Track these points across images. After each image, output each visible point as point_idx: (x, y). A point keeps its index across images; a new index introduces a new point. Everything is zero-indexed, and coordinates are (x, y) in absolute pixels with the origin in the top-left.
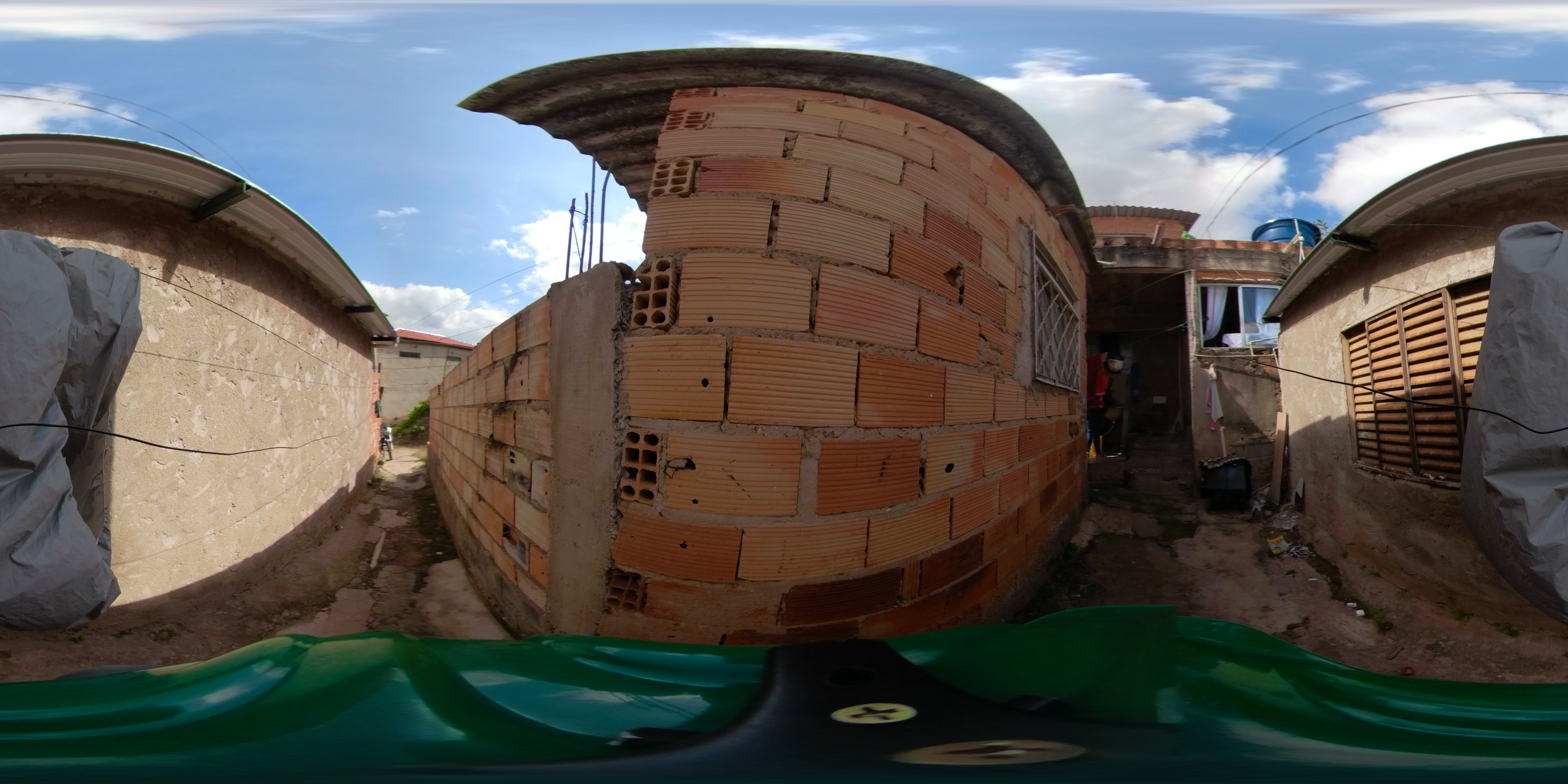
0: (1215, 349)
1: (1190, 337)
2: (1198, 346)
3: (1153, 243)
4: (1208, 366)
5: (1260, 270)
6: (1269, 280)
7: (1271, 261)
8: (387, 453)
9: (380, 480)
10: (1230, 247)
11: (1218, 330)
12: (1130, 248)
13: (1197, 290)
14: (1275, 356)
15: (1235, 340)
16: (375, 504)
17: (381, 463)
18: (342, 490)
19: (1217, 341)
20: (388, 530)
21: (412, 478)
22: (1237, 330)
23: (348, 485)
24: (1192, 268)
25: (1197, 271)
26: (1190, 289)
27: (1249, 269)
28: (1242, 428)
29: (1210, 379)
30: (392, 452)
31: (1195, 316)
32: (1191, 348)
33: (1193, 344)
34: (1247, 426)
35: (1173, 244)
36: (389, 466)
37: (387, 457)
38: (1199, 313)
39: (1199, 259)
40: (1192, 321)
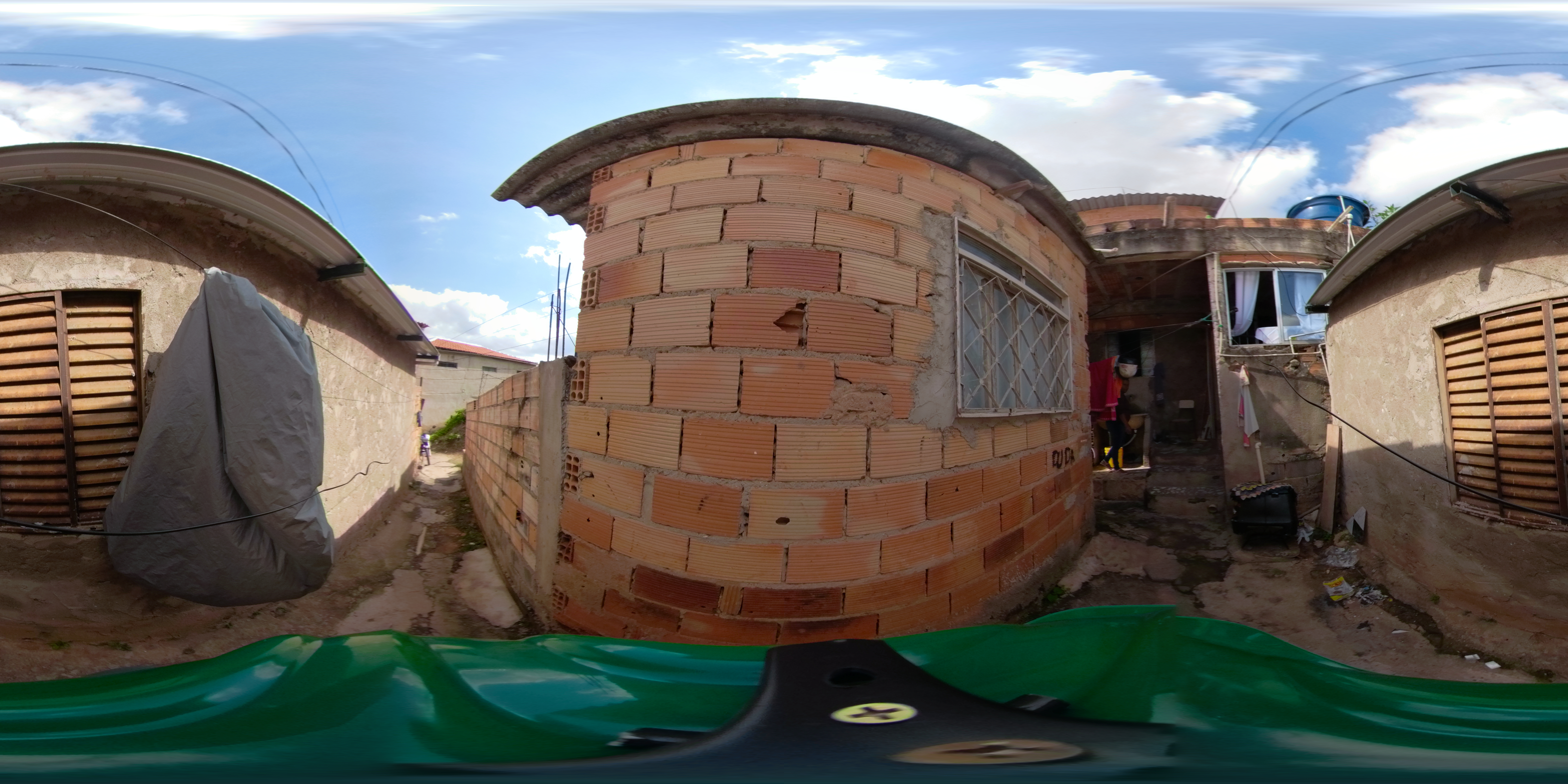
0: (1247, 347)
1: (1216, 333)
2: (1225, 344)
3: (1164, 224)
4: (1238, 368)
5: (1298, 251)
6: (1310, 263)
7: (1313, 240)
8: (426, 458)
9: (419, 483)
10: (1261, 226)
11: (1250, 323)
12: (1136, 232)
13: (1222, 275)
14: (1322, 353)
15: (1271, 335)
16: (416, 504)
17: (420, 468)
18: (391, 490)
19: (1249, 337)
20: (429, 525)
21: (449, 482)
22: (1274, 323)
23: (394, 486)
24: (1215, 251)
25: (1221, 255)
26: (1214, 275)
27: (1286, 250)
28: (1282, 443)
29: (1241, 385)
30: (430, 458)
31: (1220, 308)
32: (1216, 346)
33: (1219, 342)
34: (1289, 441)
35: (1190, 224)
36: (427, 471)
37: (426, 462)
38: (1225, 304)
39: (1223, 240)
40: (1217, 313)
